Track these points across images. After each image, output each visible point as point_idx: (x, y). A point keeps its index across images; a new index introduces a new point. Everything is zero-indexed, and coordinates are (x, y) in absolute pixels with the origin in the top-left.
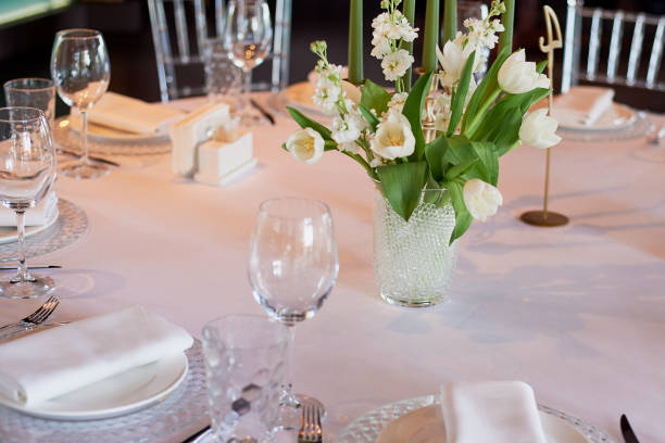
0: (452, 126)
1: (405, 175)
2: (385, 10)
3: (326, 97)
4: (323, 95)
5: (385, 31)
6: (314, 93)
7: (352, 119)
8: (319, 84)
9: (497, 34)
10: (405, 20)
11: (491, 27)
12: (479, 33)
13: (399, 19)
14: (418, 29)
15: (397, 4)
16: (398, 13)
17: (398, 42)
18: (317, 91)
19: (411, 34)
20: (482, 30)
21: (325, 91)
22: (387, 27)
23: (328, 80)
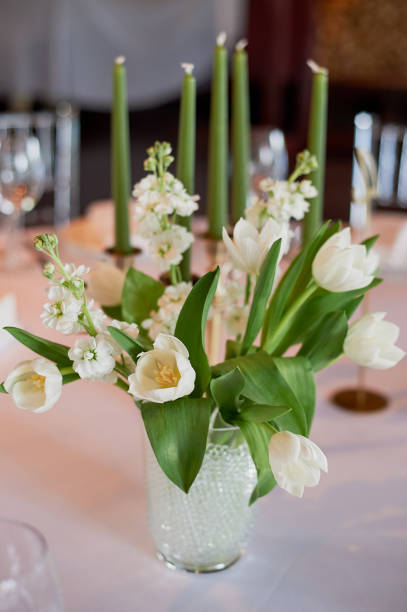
0: (249, 337)
1: (183, 420)
2: (151, 173)
3: (61, 314)
4: (56, 311)
5: (152, 202)
6: (43, 310)
7: (101, 343)
8: (51, 295)
9: (307, 200)
10: (178, 185)
11: (298, 190)
12: (282, 200)
13: (171, 185)
14: (197, 197)
15: (167, 164)
16: (169, 177)
17: (170, 216)
18: (46, 306)
19: (188, 204)
20: (286, 195)
21: (59, 306)
22: (154, 197)
23: (64, 289)
